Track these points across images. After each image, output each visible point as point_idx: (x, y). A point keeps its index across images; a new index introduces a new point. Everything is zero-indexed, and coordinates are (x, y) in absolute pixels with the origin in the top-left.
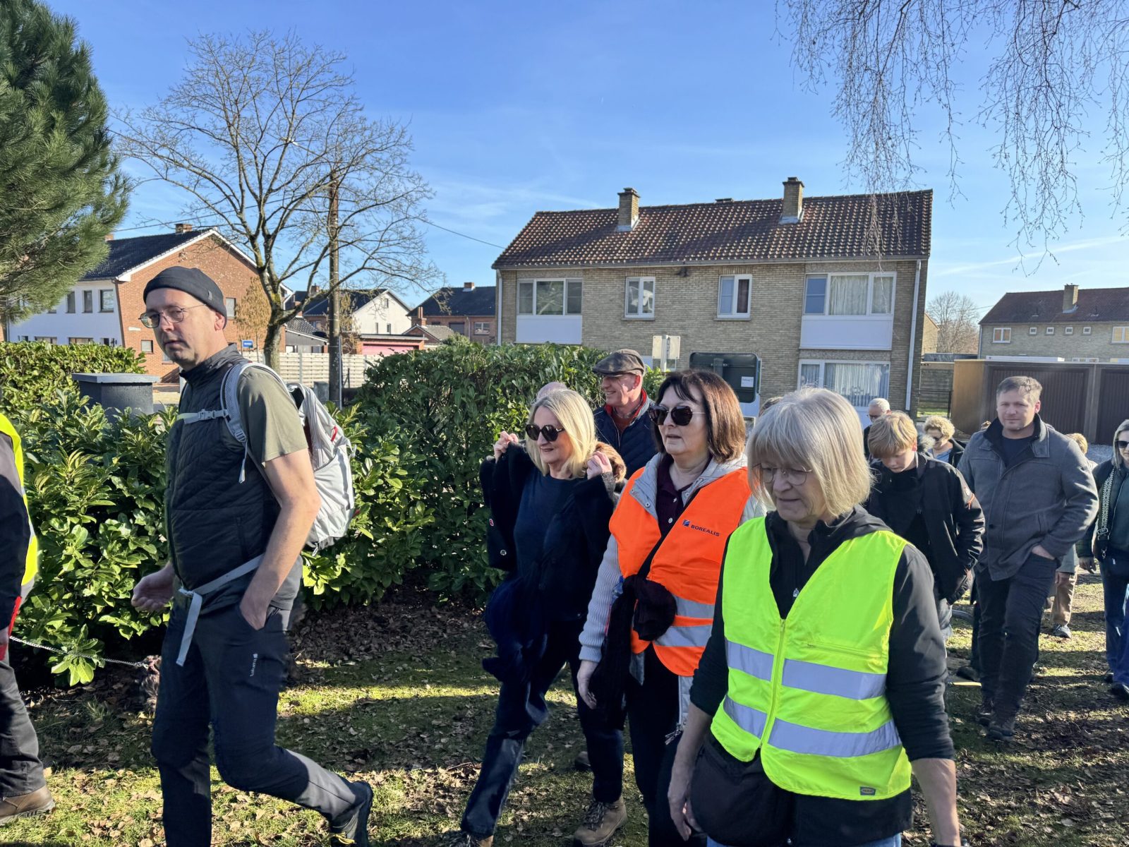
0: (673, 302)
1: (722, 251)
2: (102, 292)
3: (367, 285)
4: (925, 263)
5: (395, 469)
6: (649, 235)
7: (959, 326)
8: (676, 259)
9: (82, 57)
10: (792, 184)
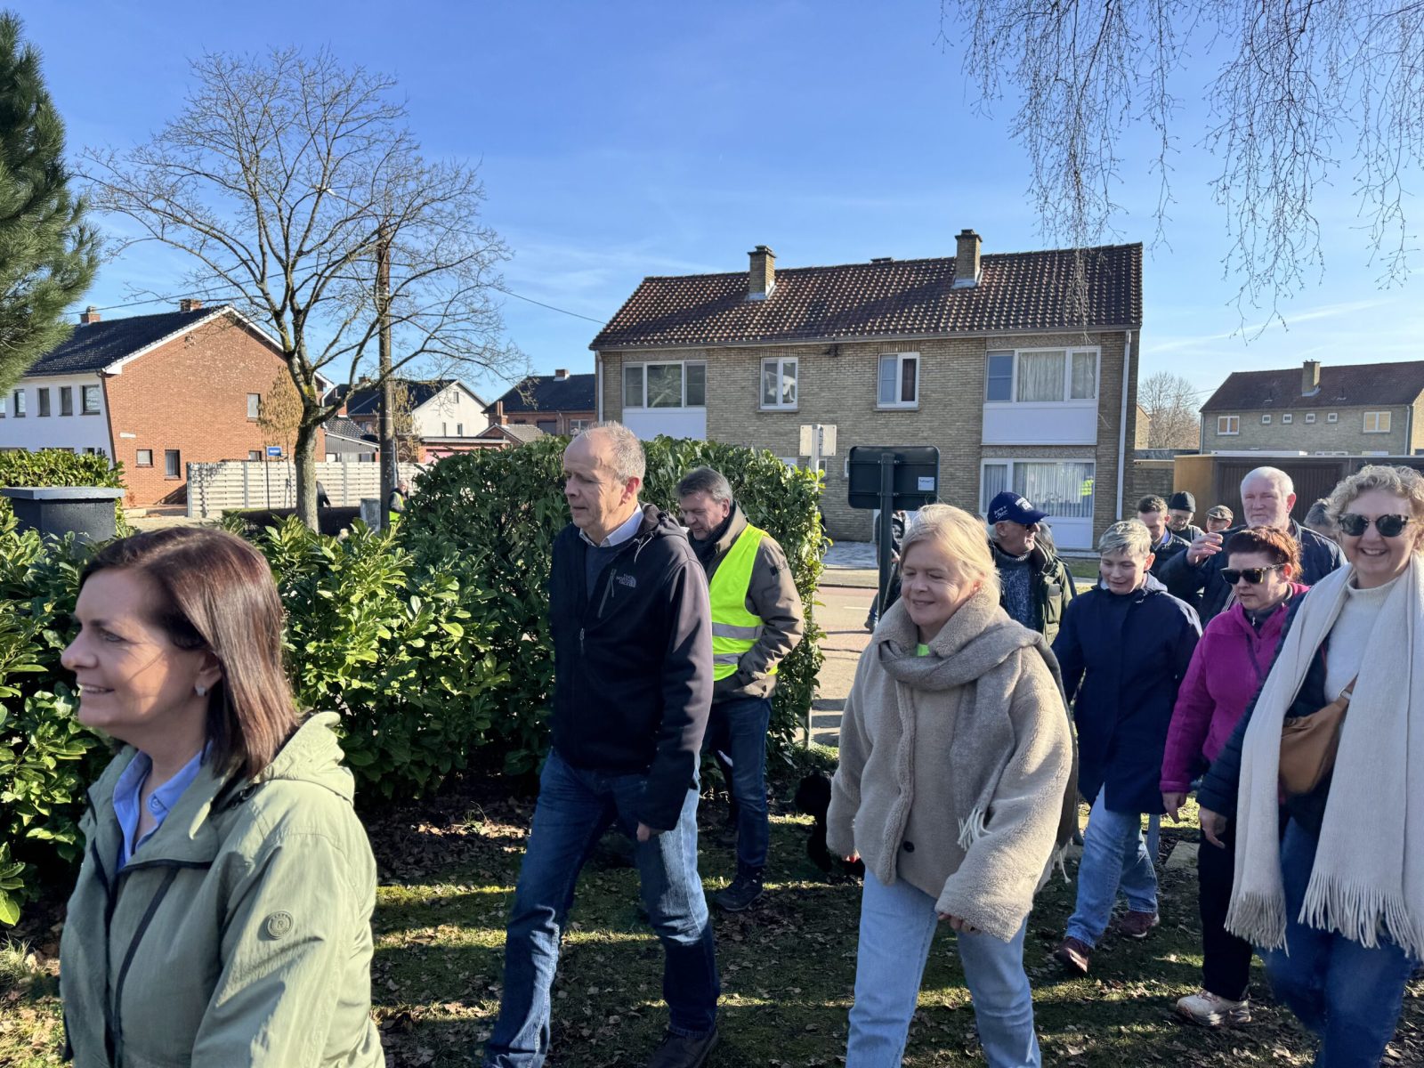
0: (821, 389)
1: (881, 323)
2: (84, 389)
3: (428, 372)
4: (1136, 335)
5: (453, 611)
6: (789, 305)
7: (1175, 414)
8: (823, 334)
9: (28, 65)
10: (967, 239)
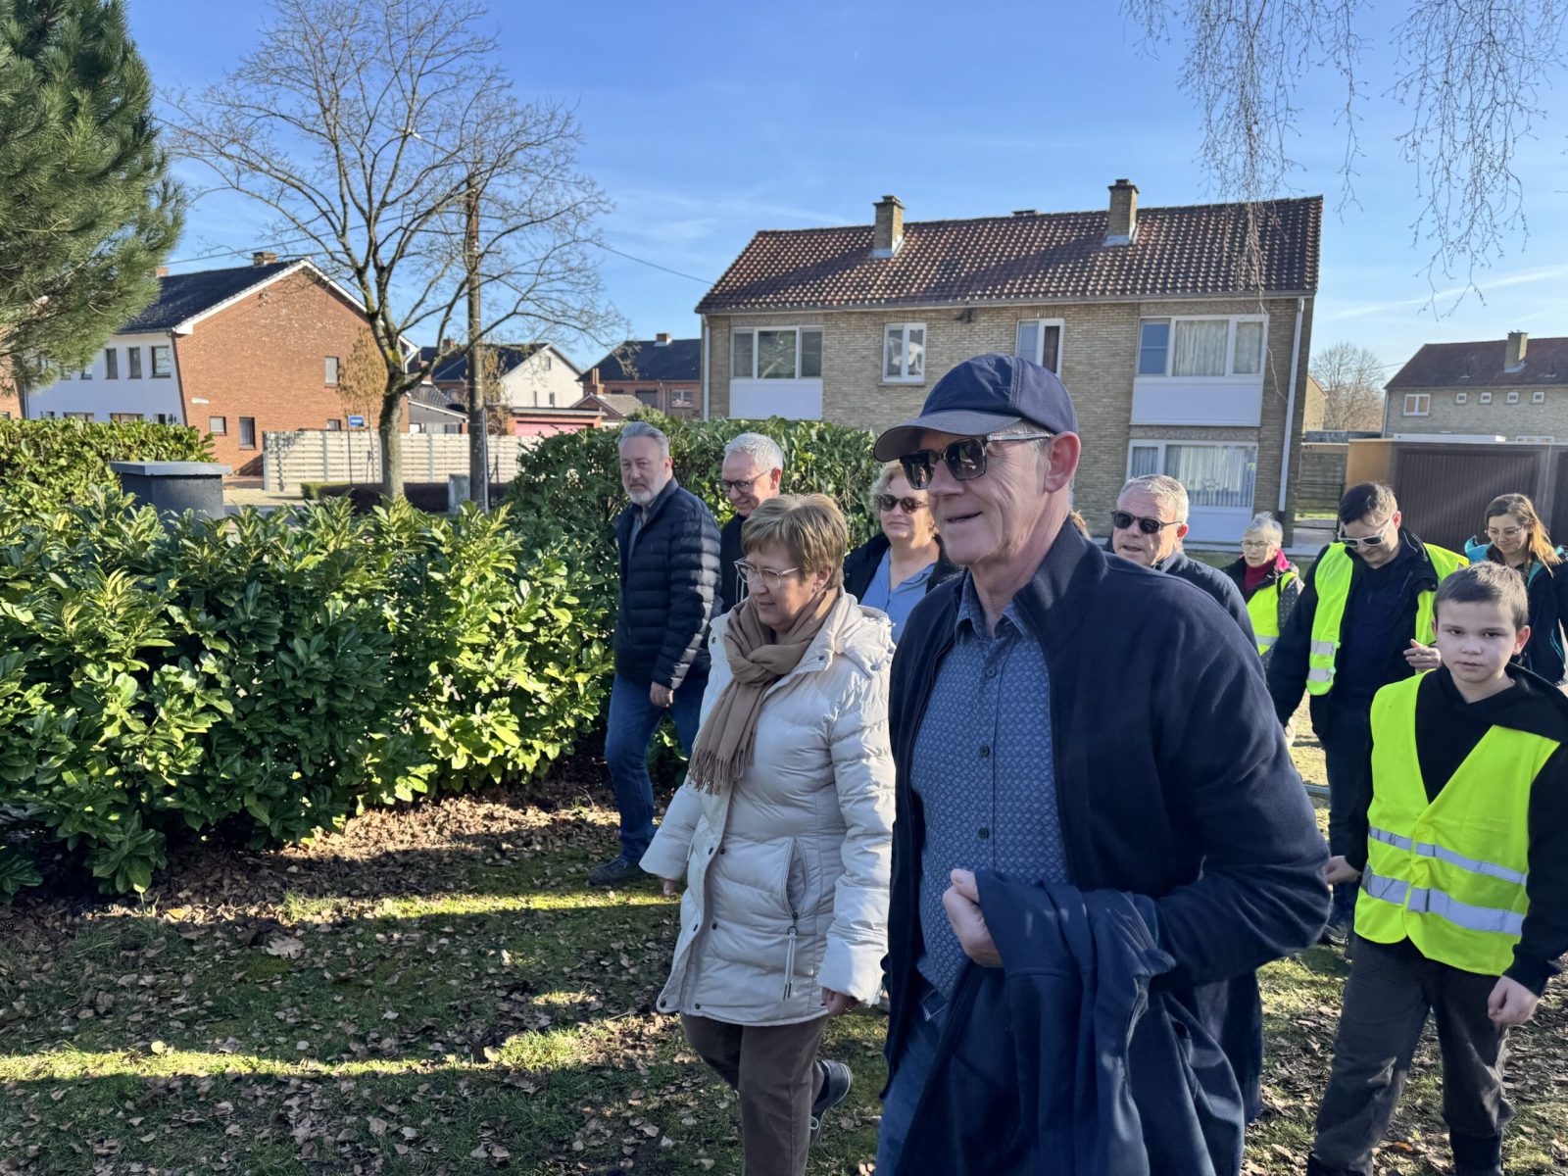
1: (1022, 285)
2: (153, 349)
3: (521, 337)
4: (1310, 302)
5: (561, 596)
6: (918, 263)
7: (1357, 392)
8: (955, 297)
9: (113, 12)
10: (1122, 190)
